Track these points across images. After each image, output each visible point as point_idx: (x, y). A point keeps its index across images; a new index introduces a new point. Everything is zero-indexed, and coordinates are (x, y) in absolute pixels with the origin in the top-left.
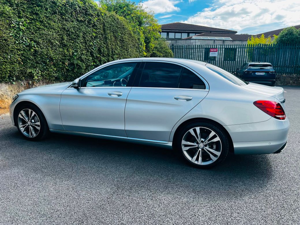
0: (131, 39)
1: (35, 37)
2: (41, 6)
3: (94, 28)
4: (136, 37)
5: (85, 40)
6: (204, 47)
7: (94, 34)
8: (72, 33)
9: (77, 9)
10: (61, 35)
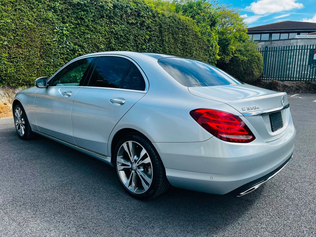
0: (196, 41)
1: (79, 41)
2: (87, 11)
3: (148, 31)
4: (205, 38)
5: (137, 43)
6: (309, 48)
7: (148, 37)
8: (121, 36)
9: (128, 11)
10: (108, 38)
